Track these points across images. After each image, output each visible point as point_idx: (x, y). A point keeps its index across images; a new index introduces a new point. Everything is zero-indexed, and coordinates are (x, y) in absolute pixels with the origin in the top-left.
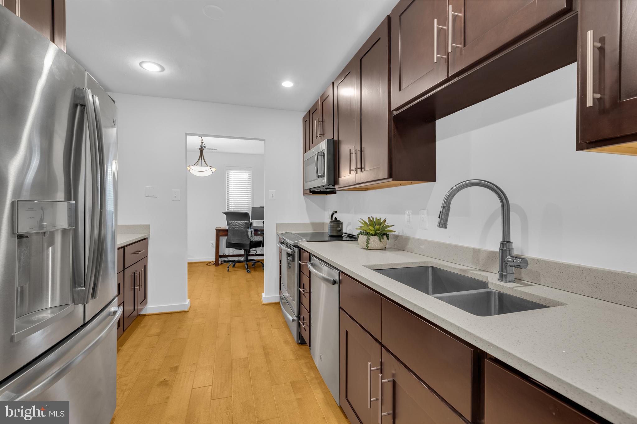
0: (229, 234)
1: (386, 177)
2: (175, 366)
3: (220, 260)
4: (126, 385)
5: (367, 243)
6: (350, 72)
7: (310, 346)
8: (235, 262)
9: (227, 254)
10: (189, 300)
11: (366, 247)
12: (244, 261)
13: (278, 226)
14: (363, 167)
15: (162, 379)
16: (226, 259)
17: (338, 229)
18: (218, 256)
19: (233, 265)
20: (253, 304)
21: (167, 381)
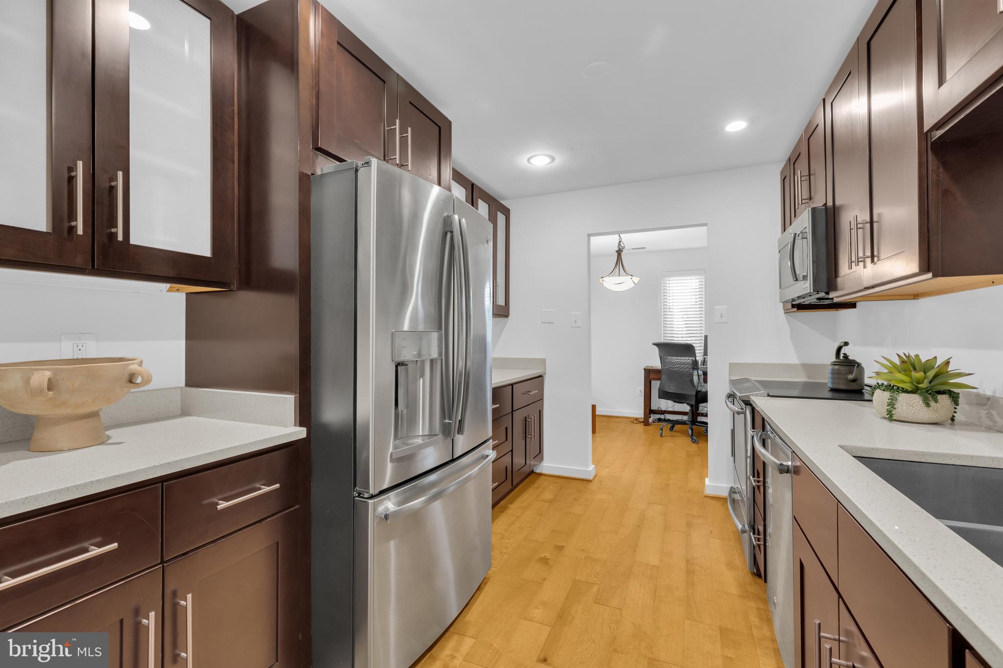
0: (664, 377)
1: (917, 270)
2: (561, 544)
3: (653, 417)
4: (507, 548)
5: (889, 407)
6: (850, 72)
7: (765, 581)
8: (674, 423)
9: (664, 410)
10: (593, 466)
11: (888, 414)
12: (687, 422)
13: (733, 366)
14: (875, 254)
15: (543, 555)
16: (662, 417)
17: (851, 377)
18: (649, 411)
19: (671, 427)
20: (688, 492)
21: (547, 559)
